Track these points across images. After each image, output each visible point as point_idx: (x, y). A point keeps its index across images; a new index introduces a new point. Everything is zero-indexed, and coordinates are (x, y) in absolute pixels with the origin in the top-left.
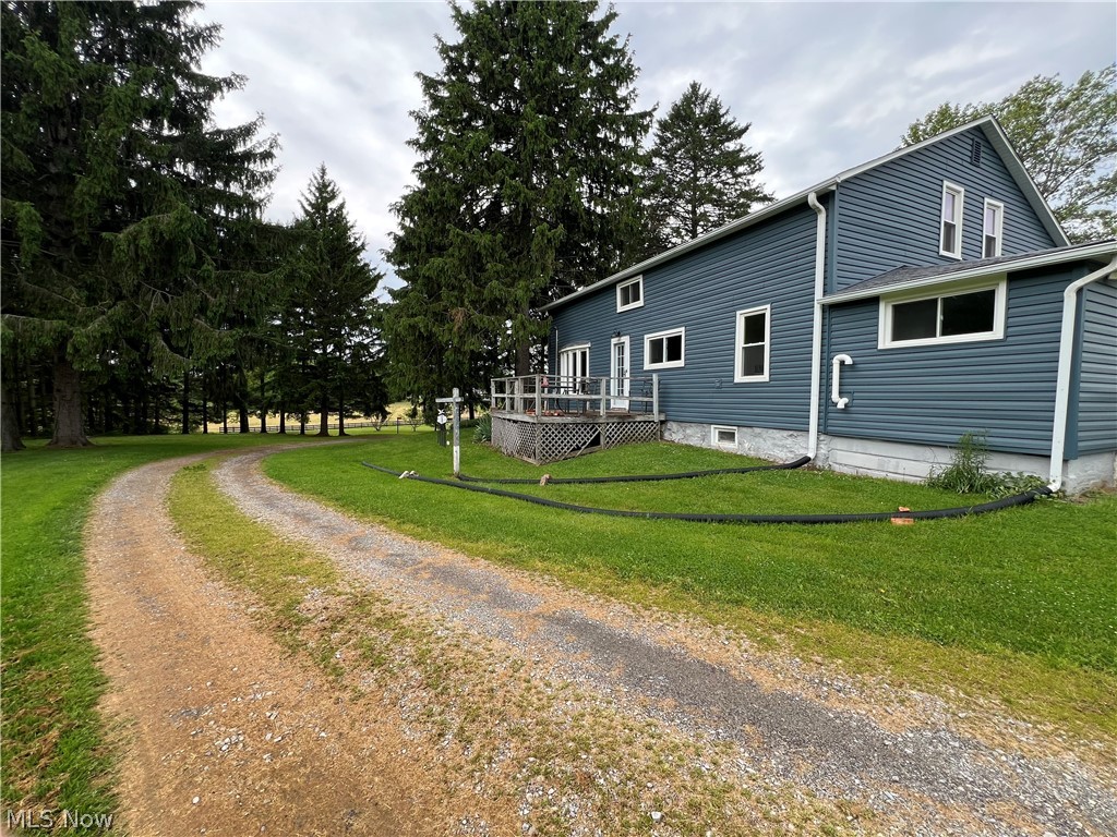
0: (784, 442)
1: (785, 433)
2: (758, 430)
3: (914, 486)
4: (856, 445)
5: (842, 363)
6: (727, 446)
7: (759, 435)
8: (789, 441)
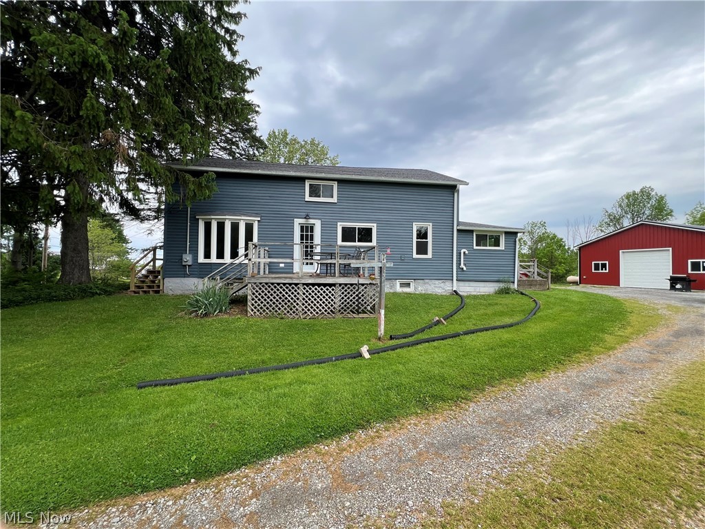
0: (440, 285)
1: (440, 281)
2: (427, 281)
3: (489, 295)
4: (467, 284)
5: (464, 253)
6: (406, 290)
7: (428, 283)
8: (442, 284)
